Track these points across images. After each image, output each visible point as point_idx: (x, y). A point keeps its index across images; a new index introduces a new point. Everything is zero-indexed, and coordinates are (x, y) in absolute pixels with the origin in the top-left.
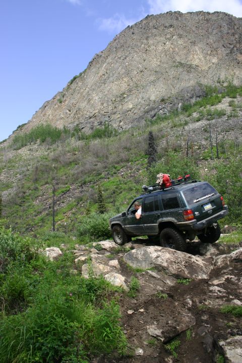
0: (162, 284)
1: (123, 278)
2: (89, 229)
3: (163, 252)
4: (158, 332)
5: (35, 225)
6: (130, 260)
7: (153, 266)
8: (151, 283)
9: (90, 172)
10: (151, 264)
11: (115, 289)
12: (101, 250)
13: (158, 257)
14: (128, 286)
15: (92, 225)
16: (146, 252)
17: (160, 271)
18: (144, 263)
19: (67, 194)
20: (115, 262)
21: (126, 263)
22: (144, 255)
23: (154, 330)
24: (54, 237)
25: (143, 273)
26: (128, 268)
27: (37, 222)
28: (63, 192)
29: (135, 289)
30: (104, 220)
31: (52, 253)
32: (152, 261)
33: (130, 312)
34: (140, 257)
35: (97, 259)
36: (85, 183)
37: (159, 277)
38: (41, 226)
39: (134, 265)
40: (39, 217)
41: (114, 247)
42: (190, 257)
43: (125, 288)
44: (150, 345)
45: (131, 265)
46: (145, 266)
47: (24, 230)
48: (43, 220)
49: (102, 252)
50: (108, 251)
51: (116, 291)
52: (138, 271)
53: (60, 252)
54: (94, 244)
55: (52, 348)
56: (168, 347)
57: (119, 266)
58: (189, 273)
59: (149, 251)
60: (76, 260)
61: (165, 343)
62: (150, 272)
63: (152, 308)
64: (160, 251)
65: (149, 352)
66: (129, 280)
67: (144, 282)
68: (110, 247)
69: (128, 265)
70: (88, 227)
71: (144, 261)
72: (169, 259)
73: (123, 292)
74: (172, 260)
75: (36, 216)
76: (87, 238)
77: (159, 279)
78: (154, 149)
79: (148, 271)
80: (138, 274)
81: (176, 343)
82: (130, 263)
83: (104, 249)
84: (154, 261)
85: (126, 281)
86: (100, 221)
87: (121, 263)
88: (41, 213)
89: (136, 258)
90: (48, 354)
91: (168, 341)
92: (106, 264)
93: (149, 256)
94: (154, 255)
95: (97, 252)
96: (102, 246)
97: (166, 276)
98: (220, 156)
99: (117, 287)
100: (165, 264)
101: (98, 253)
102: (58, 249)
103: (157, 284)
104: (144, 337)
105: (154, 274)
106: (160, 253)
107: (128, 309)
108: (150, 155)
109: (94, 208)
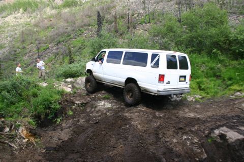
2: (62, 74)
5: (27, 73)
9: (62, 34)
11: (67, 93)
12: (66, 82)
15: (64, 71)
19: (47, 51)
20: (70, 86)
27: (28, 71)
28: (44, 49)
30: (70, 68)
31: (44, 85)
35: (63, 85)
36: (59, 42)
39: (78, 87)
40: (29, 68)
48: (32, 70)
53: (47, 85)
54: (63, 80)
60: (54, 86)
70: (61, 72)
73: (70, 93)
75: (26, 67)
82: (76, 86)
85: (72, 90)
86: (68, 69)
88: (30, 65)
92: (67, 86)
98: (151, 21)
102: (46, 83)
108: (99, 26)
109: (67, 60)
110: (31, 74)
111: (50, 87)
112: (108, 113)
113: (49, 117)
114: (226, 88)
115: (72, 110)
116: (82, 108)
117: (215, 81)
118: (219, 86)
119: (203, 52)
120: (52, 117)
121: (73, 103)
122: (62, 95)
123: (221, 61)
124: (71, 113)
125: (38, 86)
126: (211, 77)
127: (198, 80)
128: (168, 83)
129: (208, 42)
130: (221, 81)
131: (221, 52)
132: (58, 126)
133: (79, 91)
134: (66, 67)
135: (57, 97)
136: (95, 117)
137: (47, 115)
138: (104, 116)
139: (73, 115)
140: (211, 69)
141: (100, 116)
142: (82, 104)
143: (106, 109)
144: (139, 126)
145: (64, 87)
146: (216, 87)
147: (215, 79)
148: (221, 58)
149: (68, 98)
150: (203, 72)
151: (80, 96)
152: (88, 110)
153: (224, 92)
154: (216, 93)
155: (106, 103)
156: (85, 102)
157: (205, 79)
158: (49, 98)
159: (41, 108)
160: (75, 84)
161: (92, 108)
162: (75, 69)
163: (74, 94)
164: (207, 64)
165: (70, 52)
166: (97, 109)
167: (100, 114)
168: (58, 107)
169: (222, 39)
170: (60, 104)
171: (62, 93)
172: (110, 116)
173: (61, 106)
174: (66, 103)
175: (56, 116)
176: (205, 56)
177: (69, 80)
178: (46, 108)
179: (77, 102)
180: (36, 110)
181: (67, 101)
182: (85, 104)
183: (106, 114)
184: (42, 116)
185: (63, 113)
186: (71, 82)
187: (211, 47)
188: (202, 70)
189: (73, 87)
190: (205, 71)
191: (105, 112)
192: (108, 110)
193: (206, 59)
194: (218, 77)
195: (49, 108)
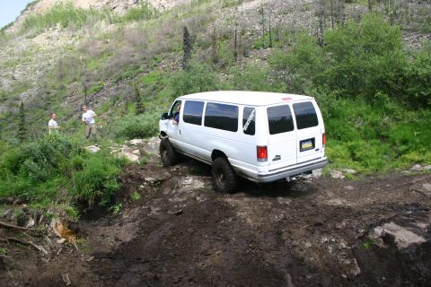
1: (138, 158)
2: (124, 131)
9: (125, 66)
12: (130, 145)
14: (140, 161)
15: (127, 127)
19: (101, 93)
20: (137, 151)
27: (68, 127)
28: (95, 90)
29: (145, 163)
30: (138, 121)
35: (125, 150)
36: (121, 79)
40: (70, 121)
41: (140, 143)
48: (74, 125)
50: (134, 146)
53: (99, 149)
54: (126, 142)
57: (139, 153)
60: (111, 152)
68: (137, 143)
69: (145, 153)
73: (137, 164)
75: (66, 120)
82: (147, 152)
86: (133, 122)
87: (141, 151)
88: (72, 116)
92: (131, 153)
95: (127, 146)
96: (132, 143)
98: (273, 44)
99: (133, 161)
102: (97, 147)
108: (185, 52)
109: (132, 108)
110: (74, 131)
111: (104, 153)
112: (198, 198)
113: (101, 204)
114: (397, 157)
115: (139, 192)
116: (155, 189)
117: (379, 145)
118: (385, 154)
119: (359, 96)
120: (107, 203)
121: (141, 181)
122: (122, 166)
123: (389, 112)
124: (137, 196)
125: (84, 151)
126: (372, 138)
127: (350, 144)
128: (278, 158)
129: (367, 80)
130: (389, 145)
131: (390, 95)
132: (116, 217)
133: (151, 160)
134: (132, 119)
135: (115, 170)
136: (177, 203)
137: (98, 199)
138: (191, 202)
139: (141, 200)
140: (373, 124)
141: (184, 202)
142: (155, 182)
143: (195, 191)
144: (249, 220)
145: (127, 154)
146: (380, 155)
147: (379, 141)
148: (390, 106)
149: (133, 172)
150: (359, 129)
151: (153, 168)
152: (166, 192)
153: (394, 163)
154: (380, 165)
155: (196, 181)
156: (160, 179)
157: (361, 142)
158: (102, 171)
159: (88, 189)
160: (144, 149)
161: (172, 189)
162: (146, 123)
163: (144, 166)
164: (365, 116)
165: (138, 95)
166: (180, 191)
167: (185, 199)
168: (116, 186)
169: (392, 75)
170: (119, 181)
171: (123, 164)
172: (202, 203)
173: (122, 184)
174: (130, 180)
175: (113, 201)
176: (363, 103)
177: (135, 141)
178: (97, 188)
179: (148, 179)
180: (80, 190)
181: (131, 176)
182: (162, 181)
183: (195, 199)
184: (90, 202)
185: (123, 196)
186: (139, 146)
187: (372, 88)
188: (356, 126)
189: (142, 154)
190: (362, 128)
191: (193, 195)
192: (199, 192)
193: (364, 108)
194: (384, 138)
195: (102, 188)
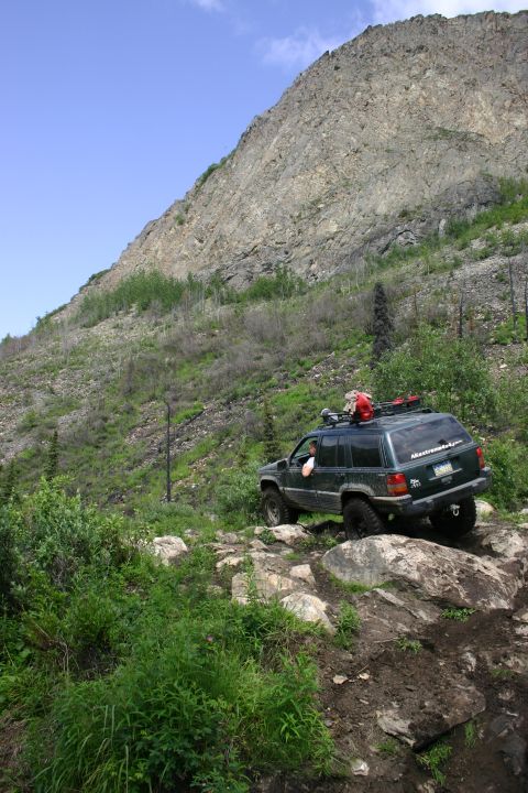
0: (408, 619)
1: (323, 606)
2: (246, 498)
3: (410, 548)
4: (401, 726)
5: (129, 488)
6: (336, 565)
7: (388, 578)
8: (384, 618)
9: (245, 374)
10: (384, 574)
11: (305, 629)
12: (273, 543)
13: (398, 559)
14: (333, 623)
15: (252, 488)
16: (372, 548)
17: (403, 590)
18: (367, 573)
19: (197, 422)
20: (303, 570)
21: (328, 572)
22: (368, 554)
23: (392, 721)
24: (169, 515)
25: (367, 594)
26: (334, 584)
27: (132, 481)
28: (187, 417)
29: (349, 629)
31: (167, 548)
32: (385, 568)
33: (339, 680)
34: (359, 558)
35: (263, 562)
36: (235, 398)
37: (401, 603)
38: (141, 491)
39: (345, 577)
40: (137, 471)
41: (300, 538)
42: (469, 560)
43: (328, 626)
44: (385, 753)
45: (339, 575)
46: (369, 579)
47: (105, 498)
48: (144, 478)
49: (274, 547)
50: (287, 545)
51: (308, 633)
52: (354, 589)
53: (185, 547)
54: (258, 530)
55: (171, 754)
56: (425, 759)
57: (313, 578)
58: (468, 595)
59: (378, 547)
60: (219, 565)
61: (418, 750)
62: (381, 592)
63: (386, 672)
64: (403, 545)
65: (380, 770)
66: (336, 610)
67: (368, 614)
68: (292, 537)
69: (332, 577)
70: (244, 493)
71: (370, 567)
72: (423, 563)
73: (324, 635)
74: (431, 566)
75: (130, 469)
76: (241, 518)
77: (401, 608)
78: (386, 321)
79: (378, 590)
80: (355, 597)
81: (442, 750)
82: (336, 573)
83: (280, 541)
84: (390, 567)
85: (329, 612)
87: (316, 571)
88: (140, 462)
89: (351, 562)
90: (162, 766)
91: (425, 746)
92: (285, 573)
93: (380, 557)
94: (390, 555)
95: (265, 546)
96: (276, 534)
97: (417, 602)
99: (309, 623)
100: (415, 576)
101: (266, 550)
102: (179, 540)
103: (398, 620)
104: (370, 735)
105: (390, 597)
106: (403, 551)
107: (334, 672)
108: (379, 333)
109: (256, 452)
145: (277, 582)
